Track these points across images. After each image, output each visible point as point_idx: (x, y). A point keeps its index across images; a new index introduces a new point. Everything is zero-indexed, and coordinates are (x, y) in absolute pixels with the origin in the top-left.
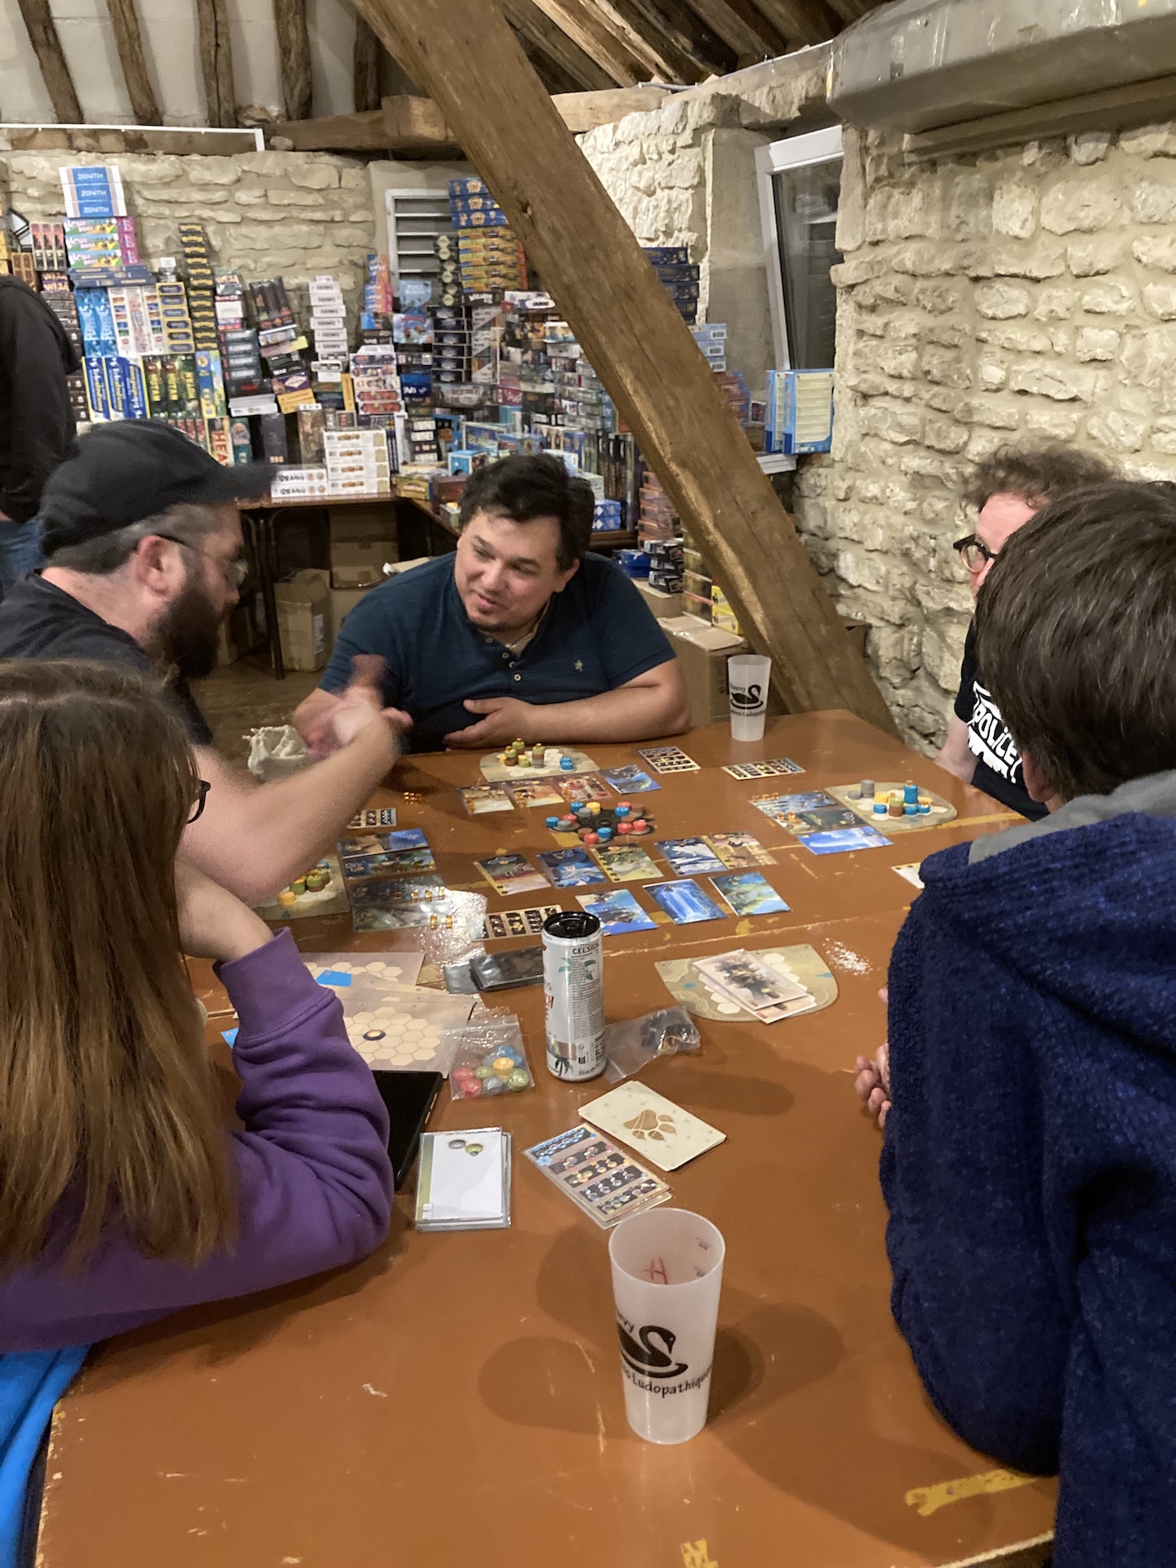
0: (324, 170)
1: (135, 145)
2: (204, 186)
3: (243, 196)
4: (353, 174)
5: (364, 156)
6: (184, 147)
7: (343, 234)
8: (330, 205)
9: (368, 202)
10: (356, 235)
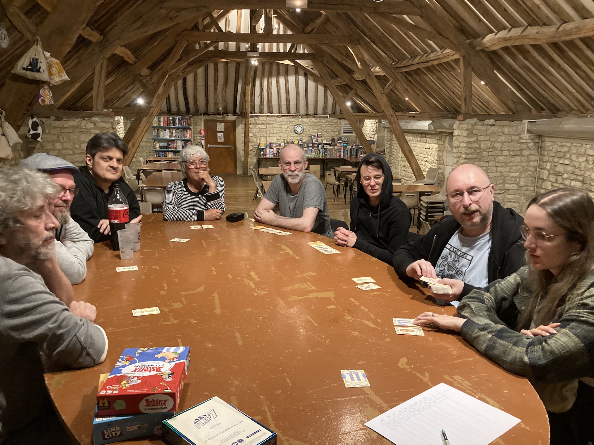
0: (336, 120)
1: (314, 117)
2: (322, 122)
3: (326, 123)
4: (339, 121)
5: (341, 119)
6: (319, 117)
7: (337, 128)
8: (336, 124)
9: (341, 124)
10: (339, 128)
